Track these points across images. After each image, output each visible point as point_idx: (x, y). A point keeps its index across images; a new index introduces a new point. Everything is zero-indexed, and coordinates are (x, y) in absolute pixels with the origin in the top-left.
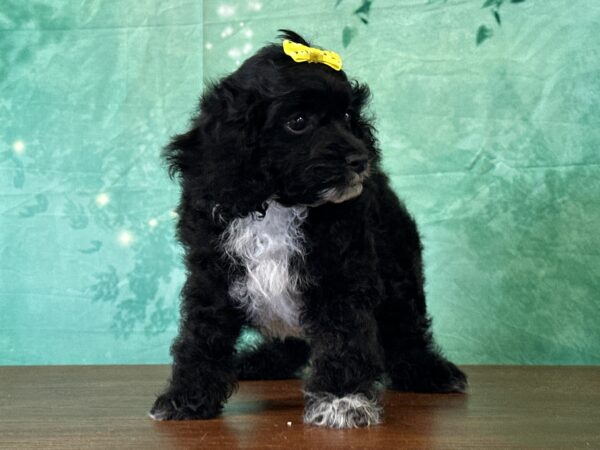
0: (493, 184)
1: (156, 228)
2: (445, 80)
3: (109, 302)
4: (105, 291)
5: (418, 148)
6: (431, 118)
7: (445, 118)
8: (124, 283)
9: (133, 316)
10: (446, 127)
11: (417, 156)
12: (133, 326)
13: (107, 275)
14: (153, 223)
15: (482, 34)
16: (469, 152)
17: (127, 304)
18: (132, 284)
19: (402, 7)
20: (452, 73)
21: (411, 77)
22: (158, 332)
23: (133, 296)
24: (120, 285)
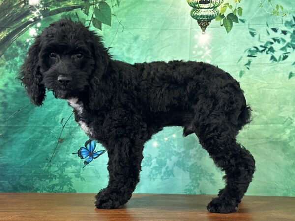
0: (292, 129)
1: (167, 141)
2: (276, 91)
3: (148, 167)
4: (147, 163)
5: (265, 115)
6: (270, 104)
7: (275, 105)
8: (154, 160)
9: (157, 172)
10: (275, 108)
11: (265, 118)
12: (157, 176)
13: (148, 157)
14: (166, 139)
15: (291, 75)
16: (283, 117)
17: (155, 168)
18: (157, 161)
19: (262, 64)
20: (279, 89)
21: (264, 89)
22: (166, 179)
23: (157, 165)
24: (152, 161)
